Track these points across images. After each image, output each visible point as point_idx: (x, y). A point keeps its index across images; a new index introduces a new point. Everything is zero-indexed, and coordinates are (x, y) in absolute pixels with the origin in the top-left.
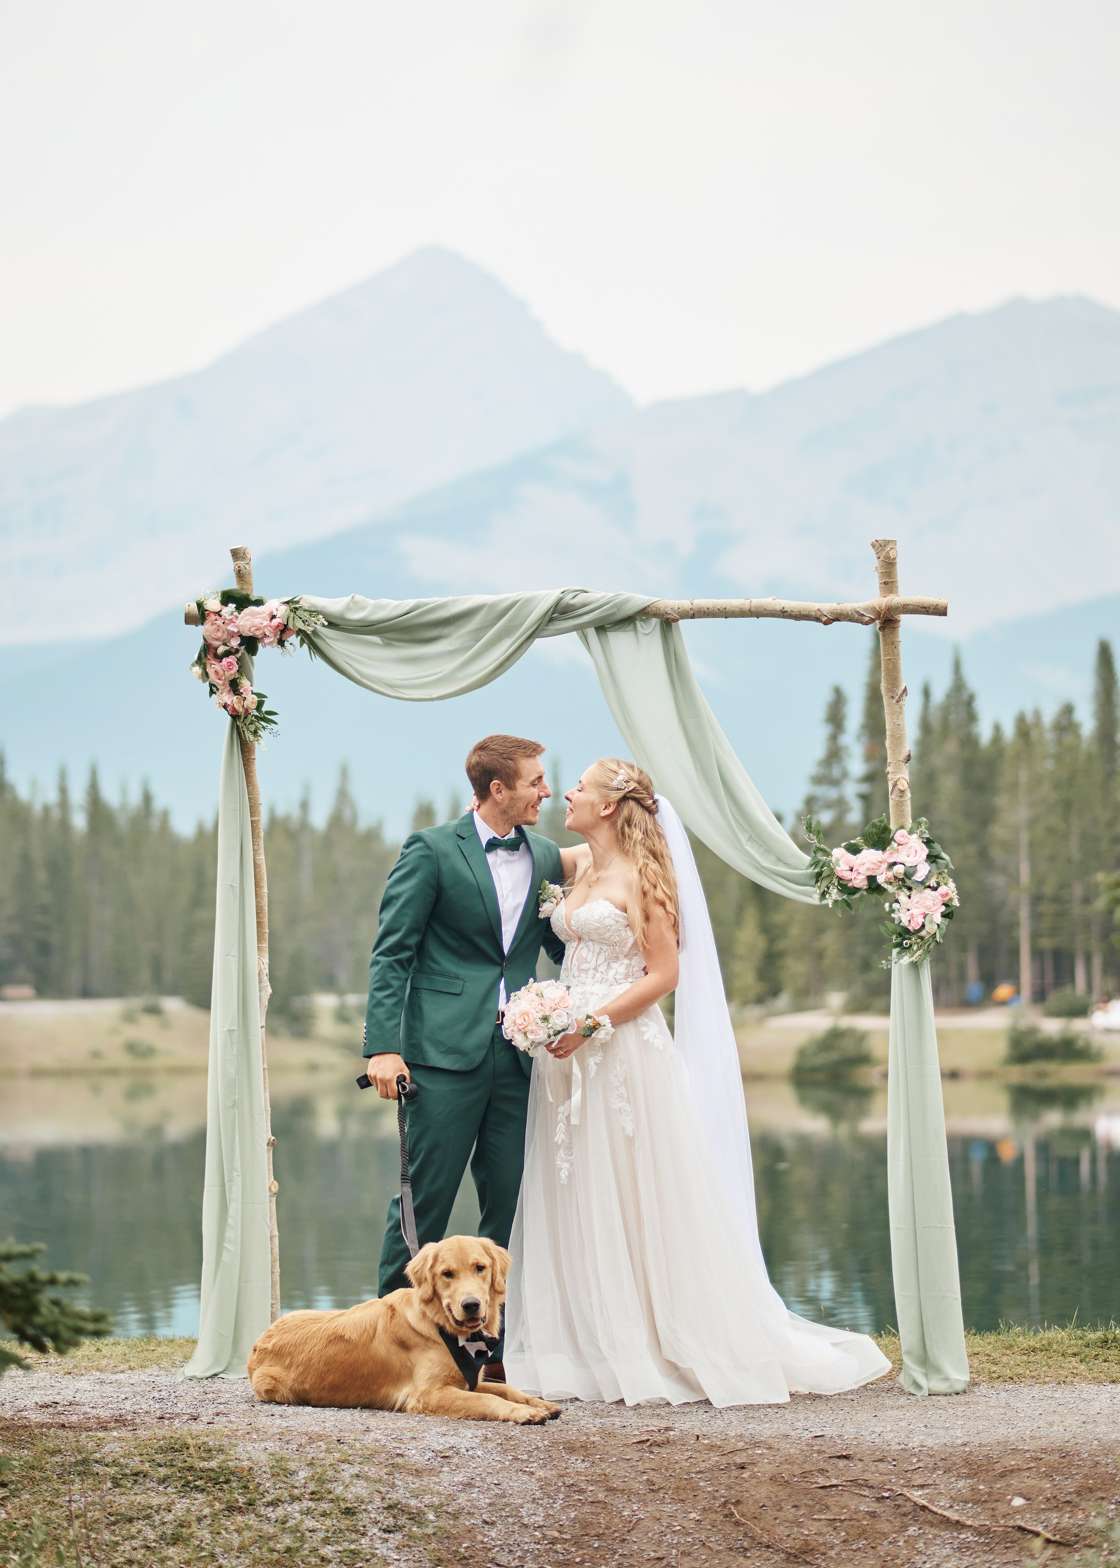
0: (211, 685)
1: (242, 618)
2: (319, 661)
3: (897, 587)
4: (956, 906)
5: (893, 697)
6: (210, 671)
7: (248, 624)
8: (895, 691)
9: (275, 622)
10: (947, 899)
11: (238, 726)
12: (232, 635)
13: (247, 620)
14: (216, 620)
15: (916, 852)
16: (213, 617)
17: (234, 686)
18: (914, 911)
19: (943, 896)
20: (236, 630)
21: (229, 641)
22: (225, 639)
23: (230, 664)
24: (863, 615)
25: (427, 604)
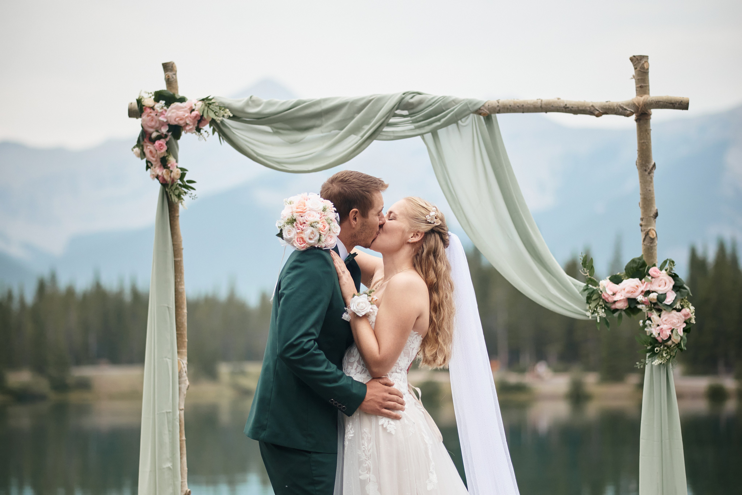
0: (147, 162)
1: (170, 111)
2: (226, 145)
3: (649, 90)
4: (693, 324)
5: (646, 170)
6: (147, 151)
7: (174, 115)
8: (647, 166)
9: (194, 113)
10: (688, 317)
11: (166, 192)
12: (162, 124)
13: (173, 113)
14: (151, 113)
15: (666, 283)
16: (149, 110)
17: (164, 162)
18: (664, 327)
19: (685, 316)
20: (165, 120)
21: (160, 129)
22: (157, 128)
23: (161, 145)
24: (626, 109)
25: (305, 102)
